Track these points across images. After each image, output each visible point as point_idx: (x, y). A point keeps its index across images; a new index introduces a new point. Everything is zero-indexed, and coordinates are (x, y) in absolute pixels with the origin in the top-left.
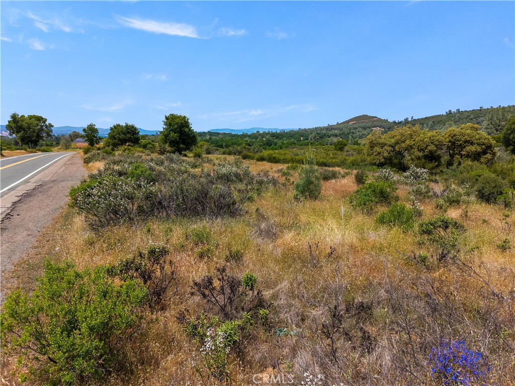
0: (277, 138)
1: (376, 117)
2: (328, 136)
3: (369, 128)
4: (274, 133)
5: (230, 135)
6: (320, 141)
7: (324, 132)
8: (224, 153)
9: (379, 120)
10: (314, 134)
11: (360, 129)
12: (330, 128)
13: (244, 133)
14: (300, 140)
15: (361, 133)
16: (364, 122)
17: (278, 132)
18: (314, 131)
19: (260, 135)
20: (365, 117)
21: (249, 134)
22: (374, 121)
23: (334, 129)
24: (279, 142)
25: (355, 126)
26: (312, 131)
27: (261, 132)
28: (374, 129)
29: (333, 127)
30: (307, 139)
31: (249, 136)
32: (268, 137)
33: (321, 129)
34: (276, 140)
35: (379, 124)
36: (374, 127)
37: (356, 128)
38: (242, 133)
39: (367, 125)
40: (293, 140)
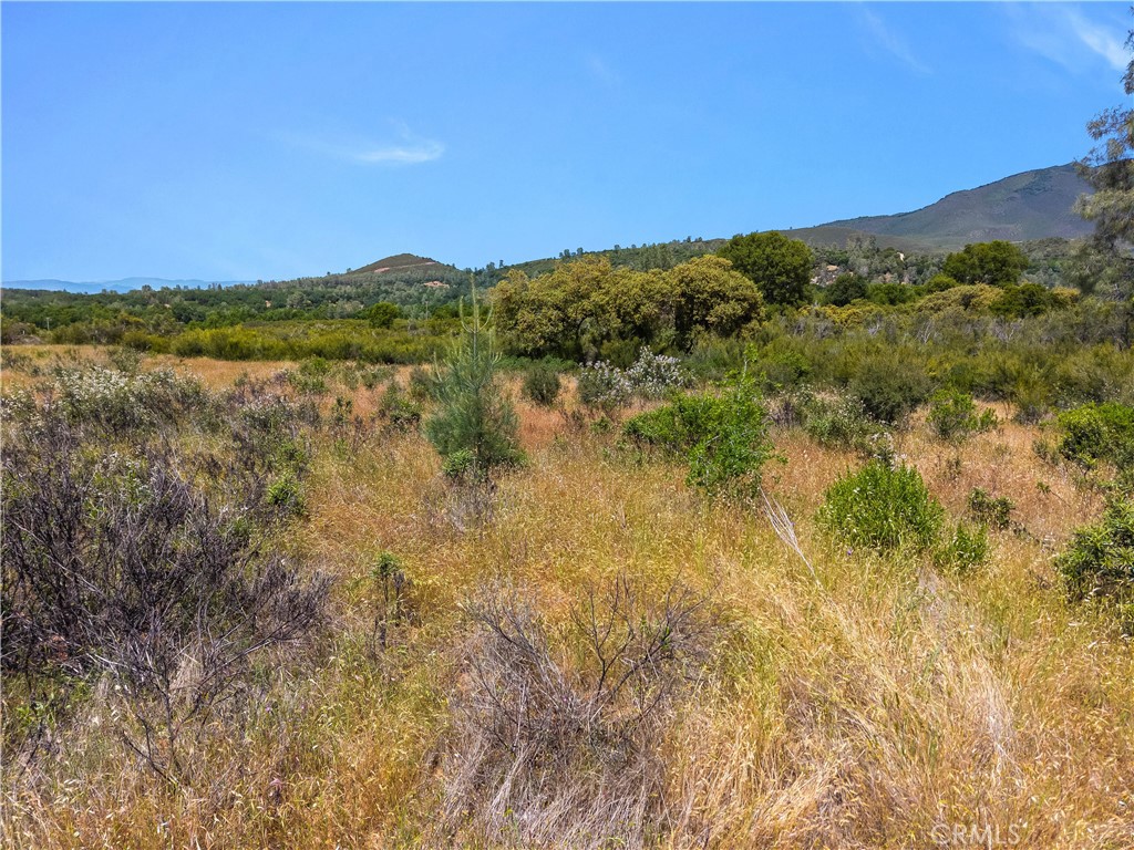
0: (203, 302)
1: (430, 260)
2: (330, 298)
3: (419, 282)
4: (192, 292)
5: (62, 295)
6: (314, 310)
7: (320, 289)
8: (58, 340)
9: (437, 265)
10: (297, 295)
11: (402, 286)
12: (332, 281)
13: (104, 290)
14: (266, 309)
15: (404, 294)
16: (407, 270)
17: (204, 288)
18: (294, 287)
19: (154, 294)
20: (406, 259)
21: (120, 293)
22: (428, 268)
23: (342, 284)
24: (212, 313)
25: (389, 278)
26: (291, 286)
27: (156, 288)
28: (429, 284)
29: (340, 279)
30: (281, 306)
31: (123, 298)
32: (177, 299)
33: (313, 283)
34: (200, 309)
35: (438, 274)
36: (428, 281)
37: (391, 283)
38: (100, 292)
39: (414, 276)
40: (247, 307)
